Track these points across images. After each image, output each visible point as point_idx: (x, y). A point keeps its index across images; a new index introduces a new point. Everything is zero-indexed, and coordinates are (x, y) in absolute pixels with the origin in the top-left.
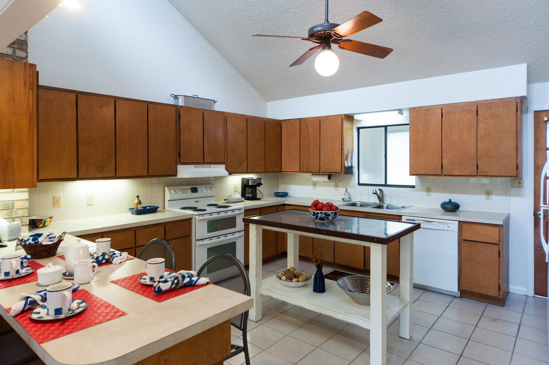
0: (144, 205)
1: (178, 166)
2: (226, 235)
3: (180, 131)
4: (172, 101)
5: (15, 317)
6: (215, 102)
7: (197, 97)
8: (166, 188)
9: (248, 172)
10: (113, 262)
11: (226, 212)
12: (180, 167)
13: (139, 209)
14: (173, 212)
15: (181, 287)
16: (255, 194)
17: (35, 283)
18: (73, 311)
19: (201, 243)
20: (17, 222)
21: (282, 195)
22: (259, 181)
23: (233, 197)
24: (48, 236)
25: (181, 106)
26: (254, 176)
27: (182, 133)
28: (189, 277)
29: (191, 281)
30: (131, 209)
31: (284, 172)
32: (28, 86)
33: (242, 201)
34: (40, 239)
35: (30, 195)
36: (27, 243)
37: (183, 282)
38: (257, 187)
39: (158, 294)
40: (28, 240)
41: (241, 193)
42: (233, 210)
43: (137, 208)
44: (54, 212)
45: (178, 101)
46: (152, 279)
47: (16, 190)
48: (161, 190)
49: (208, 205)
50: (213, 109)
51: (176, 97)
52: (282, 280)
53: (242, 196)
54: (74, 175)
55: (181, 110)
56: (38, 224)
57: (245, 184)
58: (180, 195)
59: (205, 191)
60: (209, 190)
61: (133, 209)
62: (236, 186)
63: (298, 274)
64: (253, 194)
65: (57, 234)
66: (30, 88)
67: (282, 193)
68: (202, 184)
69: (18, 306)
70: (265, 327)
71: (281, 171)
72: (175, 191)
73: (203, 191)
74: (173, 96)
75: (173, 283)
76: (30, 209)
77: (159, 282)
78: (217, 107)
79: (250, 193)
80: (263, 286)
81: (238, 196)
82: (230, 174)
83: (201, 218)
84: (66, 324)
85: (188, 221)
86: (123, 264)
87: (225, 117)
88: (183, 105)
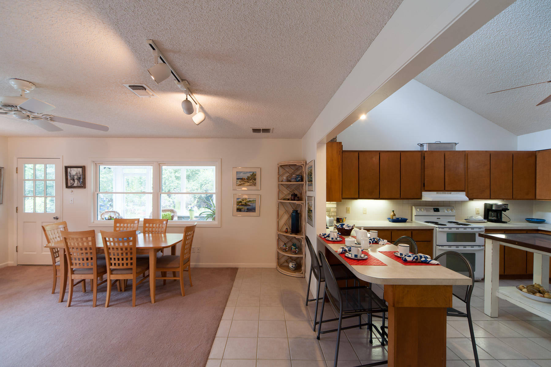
0: (397, 216)
1: (423, 192)
2: (465, 246)
3: (424, 168)
4: (418, 148)
5: (339, 254)
6: (456, 144)
7: (439, 142)
8: (413, 207)
9: (490, 198)
10: (379, 243)
11: (465, 228)
12: (424, 193)
13: (394, 219)
14: (418, 223)
15: (419, 262)
16: (499, 218)
17: (344, 244)
18: (362, 258)
19: (440, 248)
20: (332, 218)
21: (536, 221)
22: (505, 207)
23: (473, 217)
24: (347, 225)
25: (426, 151)
26: (499, 202)
27: (426, 170)
28: (425, 258)
29: (426, 260)
30: (389, 219)
31: (538, 199)
32: (338, 153)
33: (485, 222)
34: (344, 226)
35: (337, 205)
36: (339, 227)
37: (420, 259)
38: (503, 212)
39: (404, 262)
40: (339, 226)
41: (483, 216)
42: (473, 228)
43: (393, 218)
44: (347, 215)
45: (423, 148)
46: (401, 254)
47: (331, 202)
48: (410, 208)
49: (449, 222)
50: (454, 150)
51: (422, 145)
52: (523, 291)
53: (485, 218)
54: (357, 196)
55: (426, 154)
56: (340, 220)
57: (488, 208)
58: (425, 213)
59: (446, 211)
60: (450, 211)
61: (390, 218)
62: (478, 210)
63: (543, 291)
64: (497, 217)
65: (351, 225)
66: (339, 154)
67: (536, 219)
68: (444, 206)
69: (340, 250)
70: (500, 323)
71: (535, 199)
72: (421, 210)
73: (444, 211)
74: (419, 144)
75: (414, 258)
76: (337, 212)
77: (406, 256)
78: (458, 148)
79: (494, 217)
80: (499, 290)
81: (481, 217)
82: (471, 199)
83: (441, 230)
84: (360, 262)
85: (431, 231)
86: (385, 245)
87: (466, 155)
88: (427, 150)
